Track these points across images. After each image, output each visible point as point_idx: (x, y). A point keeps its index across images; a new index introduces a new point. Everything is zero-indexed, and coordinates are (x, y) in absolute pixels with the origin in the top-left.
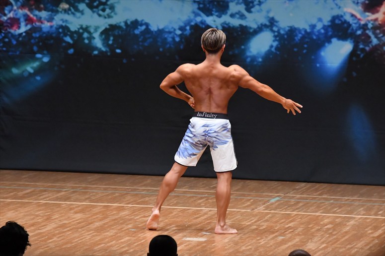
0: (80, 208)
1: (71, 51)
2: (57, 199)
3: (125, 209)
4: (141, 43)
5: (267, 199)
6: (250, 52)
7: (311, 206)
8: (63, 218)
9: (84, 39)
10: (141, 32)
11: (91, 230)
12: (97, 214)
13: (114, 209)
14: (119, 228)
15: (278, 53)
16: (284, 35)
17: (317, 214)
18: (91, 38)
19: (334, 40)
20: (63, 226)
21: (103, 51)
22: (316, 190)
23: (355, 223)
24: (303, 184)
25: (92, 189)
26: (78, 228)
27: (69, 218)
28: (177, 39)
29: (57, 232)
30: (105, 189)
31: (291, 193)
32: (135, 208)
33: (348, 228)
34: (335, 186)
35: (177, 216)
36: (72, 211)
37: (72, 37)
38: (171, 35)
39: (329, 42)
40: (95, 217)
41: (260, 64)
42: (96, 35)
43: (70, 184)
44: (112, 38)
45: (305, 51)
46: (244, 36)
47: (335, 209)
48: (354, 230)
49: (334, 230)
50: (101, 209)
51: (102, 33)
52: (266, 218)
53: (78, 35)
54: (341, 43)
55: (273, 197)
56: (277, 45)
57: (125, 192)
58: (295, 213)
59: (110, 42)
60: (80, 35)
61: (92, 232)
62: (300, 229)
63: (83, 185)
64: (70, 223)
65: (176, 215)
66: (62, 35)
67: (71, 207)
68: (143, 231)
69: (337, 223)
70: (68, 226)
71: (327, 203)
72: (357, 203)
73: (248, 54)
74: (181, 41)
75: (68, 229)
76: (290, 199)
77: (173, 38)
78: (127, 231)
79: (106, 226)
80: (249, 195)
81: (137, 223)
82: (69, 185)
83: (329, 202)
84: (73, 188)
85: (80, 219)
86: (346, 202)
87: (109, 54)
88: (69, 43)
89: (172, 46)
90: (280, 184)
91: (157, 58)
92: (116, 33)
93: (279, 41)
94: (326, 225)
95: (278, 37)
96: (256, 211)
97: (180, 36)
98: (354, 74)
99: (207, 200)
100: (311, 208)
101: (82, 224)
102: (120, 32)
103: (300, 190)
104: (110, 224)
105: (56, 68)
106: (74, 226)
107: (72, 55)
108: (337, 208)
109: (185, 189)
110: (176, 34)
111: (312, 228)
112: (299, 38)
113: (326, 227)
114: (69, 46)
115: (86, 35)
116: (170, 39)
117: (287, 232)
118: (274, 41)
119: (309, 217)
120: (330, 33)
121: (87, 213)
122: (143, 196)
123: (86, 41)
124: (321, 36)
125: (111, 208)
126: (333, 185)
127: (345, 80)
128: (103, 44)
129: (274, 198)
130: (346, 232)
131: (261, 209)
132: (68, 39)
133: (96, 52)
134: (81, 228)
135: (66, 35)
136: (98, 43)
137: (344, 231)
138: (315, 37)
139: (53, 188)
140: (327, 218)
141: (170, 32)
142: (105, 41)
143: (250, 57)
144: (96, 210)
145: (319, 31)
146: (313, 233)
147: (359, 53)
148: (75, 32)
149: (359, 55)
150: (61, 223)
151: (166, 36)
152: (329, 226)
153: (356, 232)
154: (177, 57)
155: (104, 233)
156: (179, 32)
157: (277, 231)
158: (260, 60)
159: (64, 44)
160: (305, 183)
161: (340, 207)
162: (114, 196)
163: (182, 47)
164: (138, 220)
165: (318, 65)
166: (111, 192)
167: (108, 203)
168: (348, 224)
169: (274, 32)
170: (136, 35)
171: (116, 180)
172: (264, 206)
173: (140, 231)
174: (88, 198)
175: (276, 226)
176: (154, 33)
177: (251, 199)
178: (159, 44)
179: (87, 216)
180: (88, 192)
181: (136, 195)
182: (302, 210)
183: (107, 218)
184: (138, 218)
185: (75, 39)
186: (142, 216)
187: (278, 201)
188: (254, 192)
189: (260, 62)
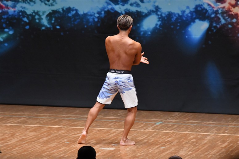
0: (33, 129)
1: (27, 27)
2: (18, 123)
3: (63, 129)
4: (72, 22)
5: (154, 123)
6: (143, 28)
7: (182, 127)
8: (22, 135)
9: (36, 19)
10: (73, 15)
11: (41, 143)
12: (44, 132)
13: (55, 129)
14: (58, 141)
15: (161, 29)
16: (164, 17)
17: (186, 132)
18: (40, 19)
19: (197, 21)
20: (22, 140)
21: (48, 27)
22: (185, 117)
23: (210, 138)
24: (177, 113)
26: (32, 142)
27: (26, 135)
28: (96, 20)
29: (18, 144)
30: (50, 116)
31: (169, 119)
32: (69, 129)
33: (206, 142)
34: (197, 115)
35: (96, 133)
36: (28, 131)
37: (28, 18)
38: (92, 17)
39: (194, 22)
40: (43, 134)
41: (149, 36)
42: (44, 17)
43: (27, 113)
44: (54, 19)
45: (178, 28)
46: (139, 18)
47: (198, 129)
48: (209, 143)
49: (197, 143)
50: (47, 129)
51: (47, 16)
52: (153, 135)
53: (32, 17)
54: (201, 22)
55: (158, 121)
56: (160, 24)
57: (62, 118)
58: (172, 132)
59: (53, 22)
60: (33, 17)
61: (41, 144)
62: (175, 142)
63: (35, 114)
64: (26, 138)
65: (95, 133)
66: (21, 17)
67: (28, 128)
68: (74, 143)
69: (199, 138)
70: (25, 140)
71: (192, 125)
72: (211, 126)
73: (142, 29)
74: (98, 21)
75: (26, 142)
76: (169, 123)
77: (94, 19)
78: (64, 143)
79: (50, 140)
80: (142, 120)
81: (70, 138)
82: (26, 113)
83: (193, 125)
84: (29, 115)
85: (33, 136)
86: (205, 125)
87: (52, 29)
88: (26, 22)
89: (93, 24)
90: (162, 113)
91: (83, 32)
92: (56, 15)
93: (162, 21)
94: (192, 140)
95: (161, 18)
96: (147, 130)
97: (98, 17)
98: (210, 42)
99: (115, 123)
100: (182, 129)
101: (35, 139)
102: (59, 15)
103: (175, 117)
104: (52, 139)
105: (18, 38)
106: (29, 140)
107: (28, 29)
108: (199, 129)
109: (101, 116)
110: (95, 17)
111: (183, 142)
112: (174, 19)
113: (192, 141)
114: (26, 24)
115: (37, 17)
116: (91, 20)
117: (167, 144)
118: (158, 21)
119: (181, 134)
120: (194, 16)
121: (38, 132)
122: (74, 121)
123: (37, 21)
124: (189, 18)
125: (53, 129)
126: (196, 114)
127: (204, 46)
128: (48, 23)
129: (158, 122)
130: (205, 144)
131: (150, 129)
132: (25, 19)
133: (43, 28)
134: (34, 141)
135: (24, 17)
136: (45, 22)
137: (203, 143)
138: (184, 19)
139: (15, 116)
140: (193, 135)
141: (91, 15)
142: (49, 21)
143: (143, 31)
144: (43, 130)
145: (187, 15)
146: (184, 144)
147: (213, 29)
148: (30, 15)
149: (213, 30)
150: (21, 138)
151: (89, 18)
152: (194, 140)
153: (211, 144)
154: (96, 32)
155: (50, 144)
156: (97, 15)
157: (160, 144)
158: (149, 33)
159: (23, 23)
160: (178, 113)
161: (201, 128)
162: (55, 121)
163: (99, 25)
164: (71, 136)
165: (187, 37)
166: (53, 118)
167: (51, 125)
168: (206, 139)
169: (158, 15)
170: (70, 17)
171: (56, 110)
172: (152, 127)
173: (72, 144)
174: (39, 122)
175: (160, 140)
176: (81, 16)
177: (143, 123)
178: (84, 23)
179: (38, 134)
180: (38, 118)
181: (69, 120)
182: (176, 130)
183: (51, 135)
184: (71, 135)
185: (30, 19)
186: (73, 133)
187: (161, 124)
188: (146, 118)
189: (149, 35)
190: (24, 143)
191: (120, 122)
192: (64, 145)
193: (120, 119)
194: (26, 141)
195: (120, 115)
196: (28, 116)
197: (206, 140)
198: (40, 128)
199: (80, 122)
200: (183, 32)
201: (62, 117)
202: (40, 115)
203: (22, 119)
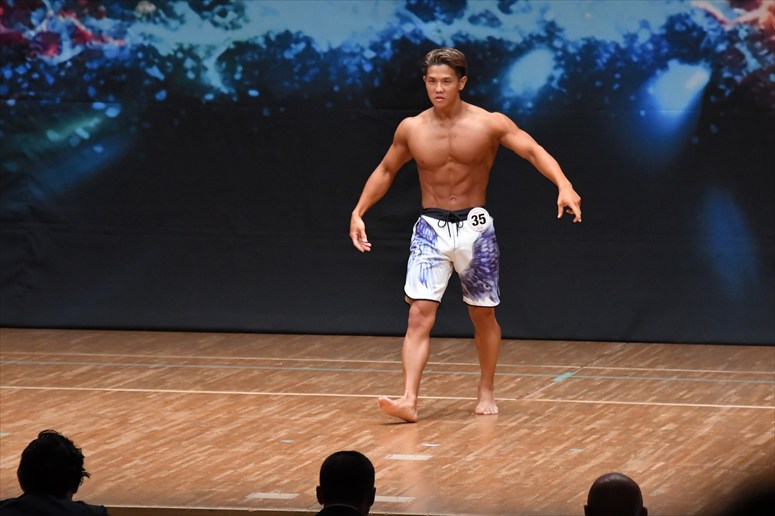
0: (184, 401)
1: (161, 95)
2: (139, 384)
3: (272, 401)
4: (297, 78)
5: (549, 376)
6: (511, 90)
7: (634, 388)
8: (153, 420)
9: (186, 71)
10: (298, 56)
11: (208, 443)
12: (217, 411)
13: (251, 400)
14: (261, 438)
15: (564, 90)
16: (574, 55)
17: (646, 403)
18: (199, 69)
19: (673, 64)
20: (152, 436)
21: (223, 94)
22: (644, 357)
23: (720, 419)
24: (619, 346)
25: (206, 362)
26: (181, 440)
27: (163, 420)
28: (368, 68)
29: (142, 447)
30: (234, 363)
31: (595, 363)
32: (291, 399)
33: (706, 430)
34: (679, 349)
35: (373, 412)
36: (169, 408)
37: (162, 68)
38: (356, 60)
39: (664, 67)
40: (214, 417)
41: (529, 113)
42: (210, 63)
43: (166, 353)
44: (240, 69)
45: (616, 86)
46: (497, 60)
47: (681, 394)
48: (717, 434)
49: (680, 434)
50: (225, 401)
51: (221, 59)
52: (547, 412)
53: (174, 65)
54: (687, 68)
55: (560, 371)
56: (562, 76)
57: (271, 368)
58: (602, 402)
59: (238, 76)
60: (178, 63)
61: (208, 446)
62: (613, 434)
63: (190, 357)
64: (165, 430)
65: (371, 409)
66: (143, 64)
67: (167, 398)
68: (307, 443)
69: (685, 419)
70: (161, 436)
71: (665, 381)
72: (722, 381)
73: (506, 94)
74: (373, 73)
75: (162, 441)
76: (592, 375)
77: (360, 66)
78: (277, 443)
79: (237, 434)
80: (512, 370)
81: (296, 428)
82: (162, 356)
83: (668, 379)
84: (170, 361)
85: (185, 422)
86: (703, 379)
87: (235, 99)
88: (156, 79)
89: (358, 81)
90: (572, 347)
91: (329, 105)
92: (248, 57)
93: (566, 67)
94: (663, 425)
95: (564, 59)
96: (527, 400)
97: (373, 61)
98: (714, 129)
99: (430, 380)
100: (633, 392)
101: (189, 431)
102: (256, 57)
103: (612, 358)
104: (243, 430)
105: (133, 129)
106: (174, 437)
107: (165, 101)
108: (685, 392)
109: (389, 359)
110: (365, 59)
111: (637, 430)
112: (605, 61)
113: (664, 428)
114: (158, 85)
115: (189, 63)
116: (353, 69)
117: (588, 440)
118: (556, 68)
119: (630, 410)
120: (665, 50)
121: (198, 410)
122: (312, 374)
123: (191, 75)
124: (648, 57)
125: (244, 400)
126: (676, 345)
127: (696, 140)
128: (224, 81)
129: (561, 374)
130: (703, 438)
131: (536, 396)
132: (155, 72)
133: (210, 97)
134: (187, 439)
135: (150, 64)
136: (214, 77)
137: (700, 434)
138: (635, 59)
139: (132, 362)
140: (666, 412)
141: (353, 55)
142: (227, 75)
143: (509, 99)
144: (216, 404)
145: (643, 47)
146: (640, 440)
147: (722, 87)
148: (169, 58)
149: (723, 91)
150: (148, 431)
151: (345, 62)
152: (670, 426)
153: (722, 437)
154: (368, 103)
155: (233, 447)
156: (370, 54)
157: (568, 440)
158: (530, 105)
159: (147, 82)
160: (621, 345)
161: (691, 389)
162: (251, 375)
163: (376, 83)
164: (298, 422)
165: (643, 113)
166: (244, 368)
167: (238, 390)
168: (706, 422)
169: (555, 49)
170: (288, 62)
171: (253, 344)
172: (542, 389)
173: (302, 444)
174: (201, 381)
175: (567, 428)
176: (322, 56)
177: (517, 377)
178: (333, 78)
179: (198, 416)
180: (200, 369)
181: (293, 373)
182: (616, 397)
183: (238, 419)
184: (297, 417)
185: (170, 70)
186: (305, 413)
187: (569, 379)
188: (523, 362)
189: (530, 109)
190: (157, 443)
191: (446, 375)
192: (278, 448)
193: (446, 368)
194: (164, 437)
195: (444, 357)
196: (169, 364)
197: (707, 424)
198: (206, 399)
199: (325, 379)
200: (632, 98)
201: (269, 365)
202: (204, 360)
203: (151, 372)
